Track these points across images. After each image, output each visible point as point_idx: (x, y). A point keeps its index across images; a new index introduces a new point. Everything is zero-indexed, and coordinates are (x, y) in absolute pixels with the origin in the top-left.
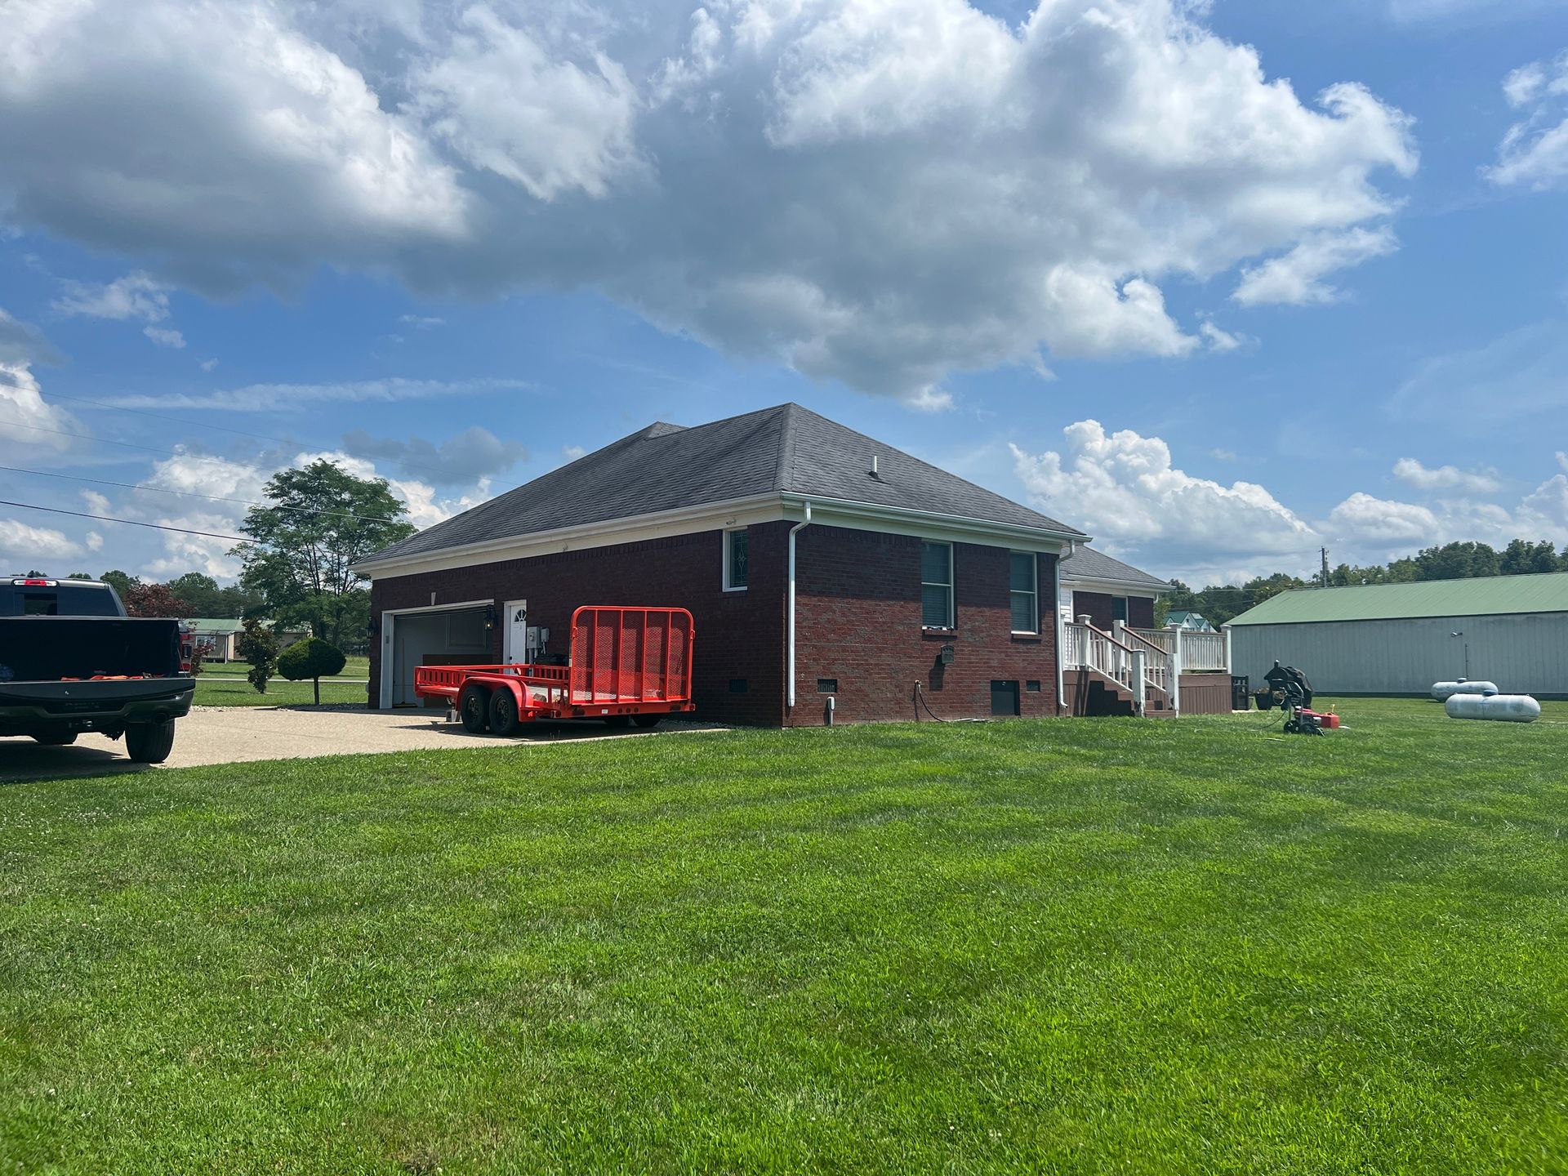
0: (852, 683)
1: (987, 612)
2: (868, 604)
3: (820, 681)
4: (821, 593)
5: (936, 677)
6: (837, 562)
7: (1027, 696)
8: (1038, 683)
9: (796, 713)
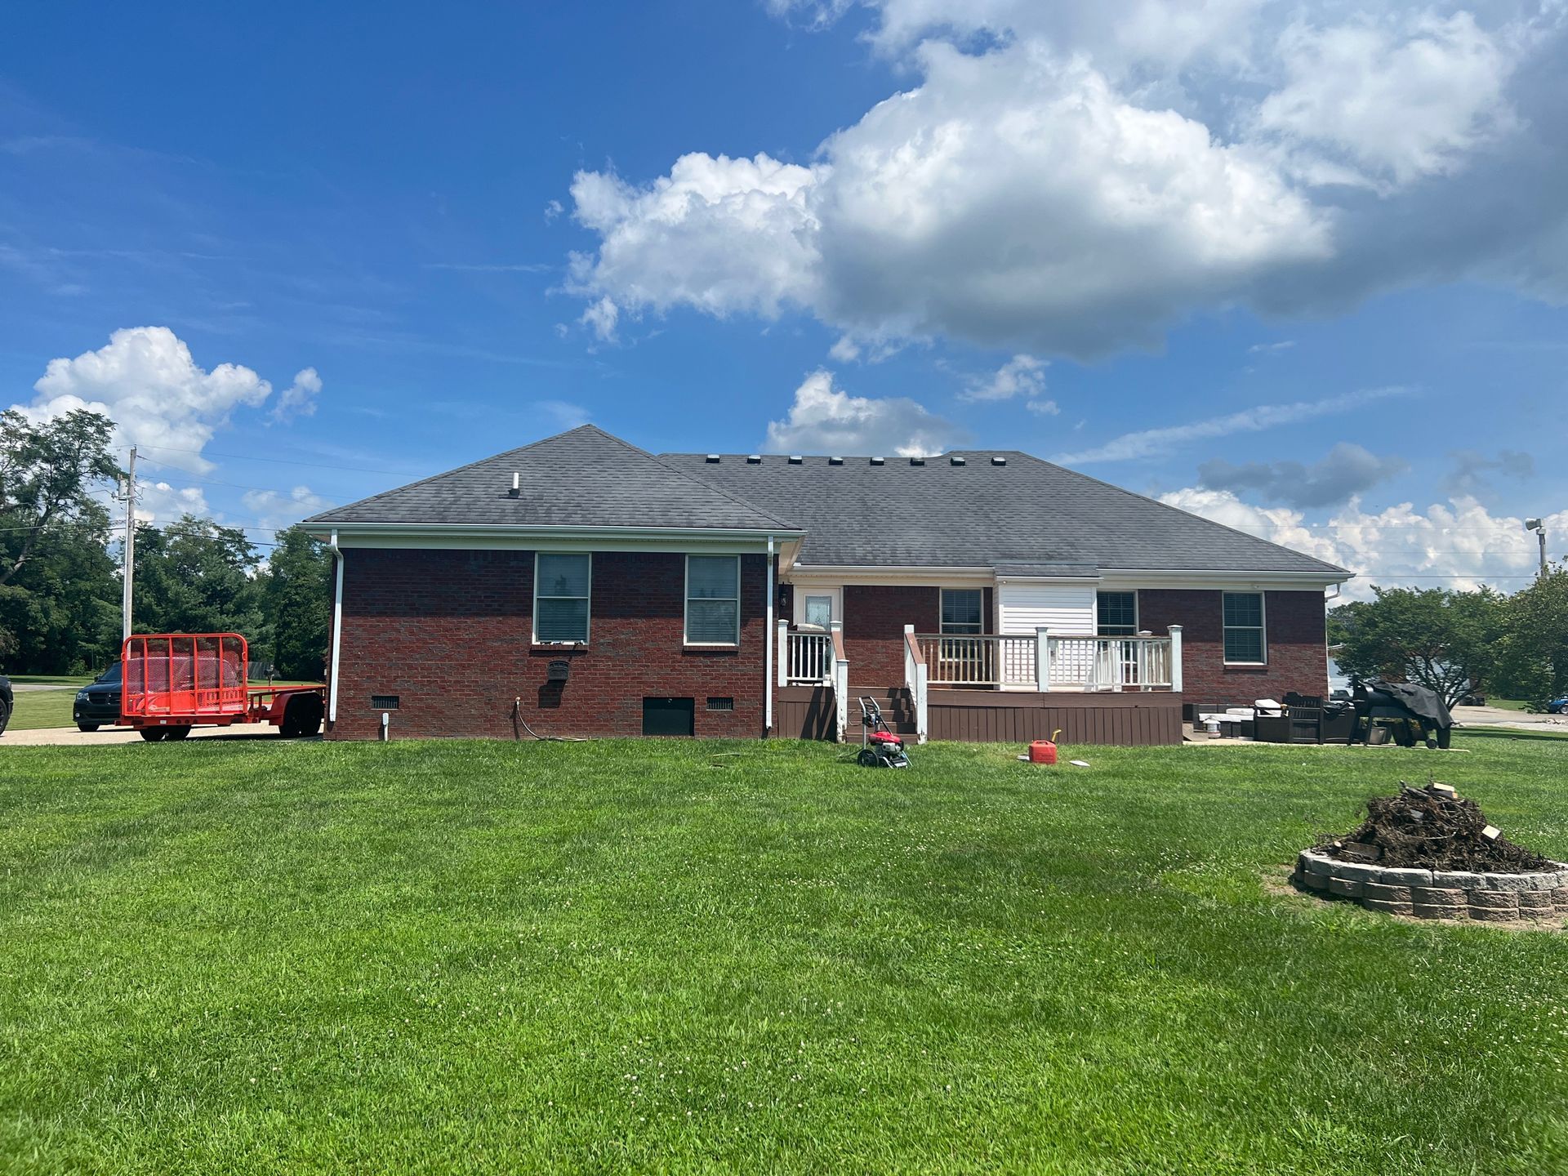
0: (421, 700)
1: (641, 623)
2: (446, 622)
3: (374, 698)
4: (380, 614)
5: (551, 694)
6: (407, 583)
7: (704, 714)
8: (729, 701)
9: (340, 727)
